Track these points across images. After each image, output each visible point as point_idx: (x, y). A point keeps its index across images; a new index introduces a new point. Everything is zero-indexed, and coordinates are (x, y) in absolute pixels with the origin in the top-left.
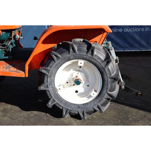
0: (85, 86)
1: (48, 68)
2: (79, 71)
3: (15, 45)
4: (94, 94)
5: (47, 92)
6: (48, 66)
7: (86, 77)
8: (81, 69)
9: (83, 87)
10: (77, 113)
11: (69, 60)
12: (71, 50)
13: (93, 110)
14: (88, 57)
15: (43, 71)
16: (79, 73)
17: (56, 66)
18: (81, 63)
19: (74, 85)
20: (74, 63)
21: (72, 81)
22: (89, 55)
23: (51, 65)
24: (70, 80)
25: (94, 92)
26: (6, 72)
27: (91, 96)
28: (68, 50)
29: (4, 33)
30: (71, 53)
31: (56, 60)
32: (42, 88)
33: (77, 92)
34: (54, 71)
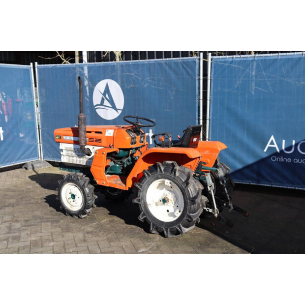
0: (175, 207)
3: (131, 163)
6: (141, 182)
7: (176, 197)
8: (172, 189)
9: (173, 207)
10: (162, 230)
11: (158, 178)
14: (172, 178)
15: (137, 186)
16: (170, 193)
17: (147, 182)
18: (167, 182)
22: (173, 176)
23: (143, 181)
26: (112, 184)
27: (175, 216)
28: (156, 170)
29: (121, 151)
30: (158, 173)
31: (147, 178)
32: (135, 201)
33: (168, 211)
34: (145, 187)
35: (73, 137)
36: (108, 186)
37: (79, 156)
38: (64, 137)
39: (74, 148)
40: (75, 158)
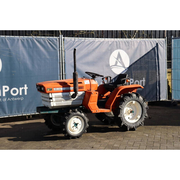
0: (132, 115)
1: (122, 106)
2: (130, 107)
4: (139, 117)
5: (121, 118)
6: (122, 105)
7: (133, 109)
9: (131, 115)
10: (133, 127)
11: (130, 101)
12: (131, 97)
13: (139, 125)
14: (137, 99)
15: (120, 107)
16: (130, 108)
17: (125, 104)
18: (134, 102)
19: (129, 114)
20: (130, 103)
21: (127, 113)
22: (138, 98)
23: (123, 104)
24: (126, 112)
25: (139, 116)
27: (137, 118)
28: (129, 97)
31: (125, 102)
32: (119, 116)
33: (129, 118)
35: (62, 88)
36: (99, 112)
37: (66, 100)
38: (54, 89)
39: (63, 95)
40: (63, 102)
